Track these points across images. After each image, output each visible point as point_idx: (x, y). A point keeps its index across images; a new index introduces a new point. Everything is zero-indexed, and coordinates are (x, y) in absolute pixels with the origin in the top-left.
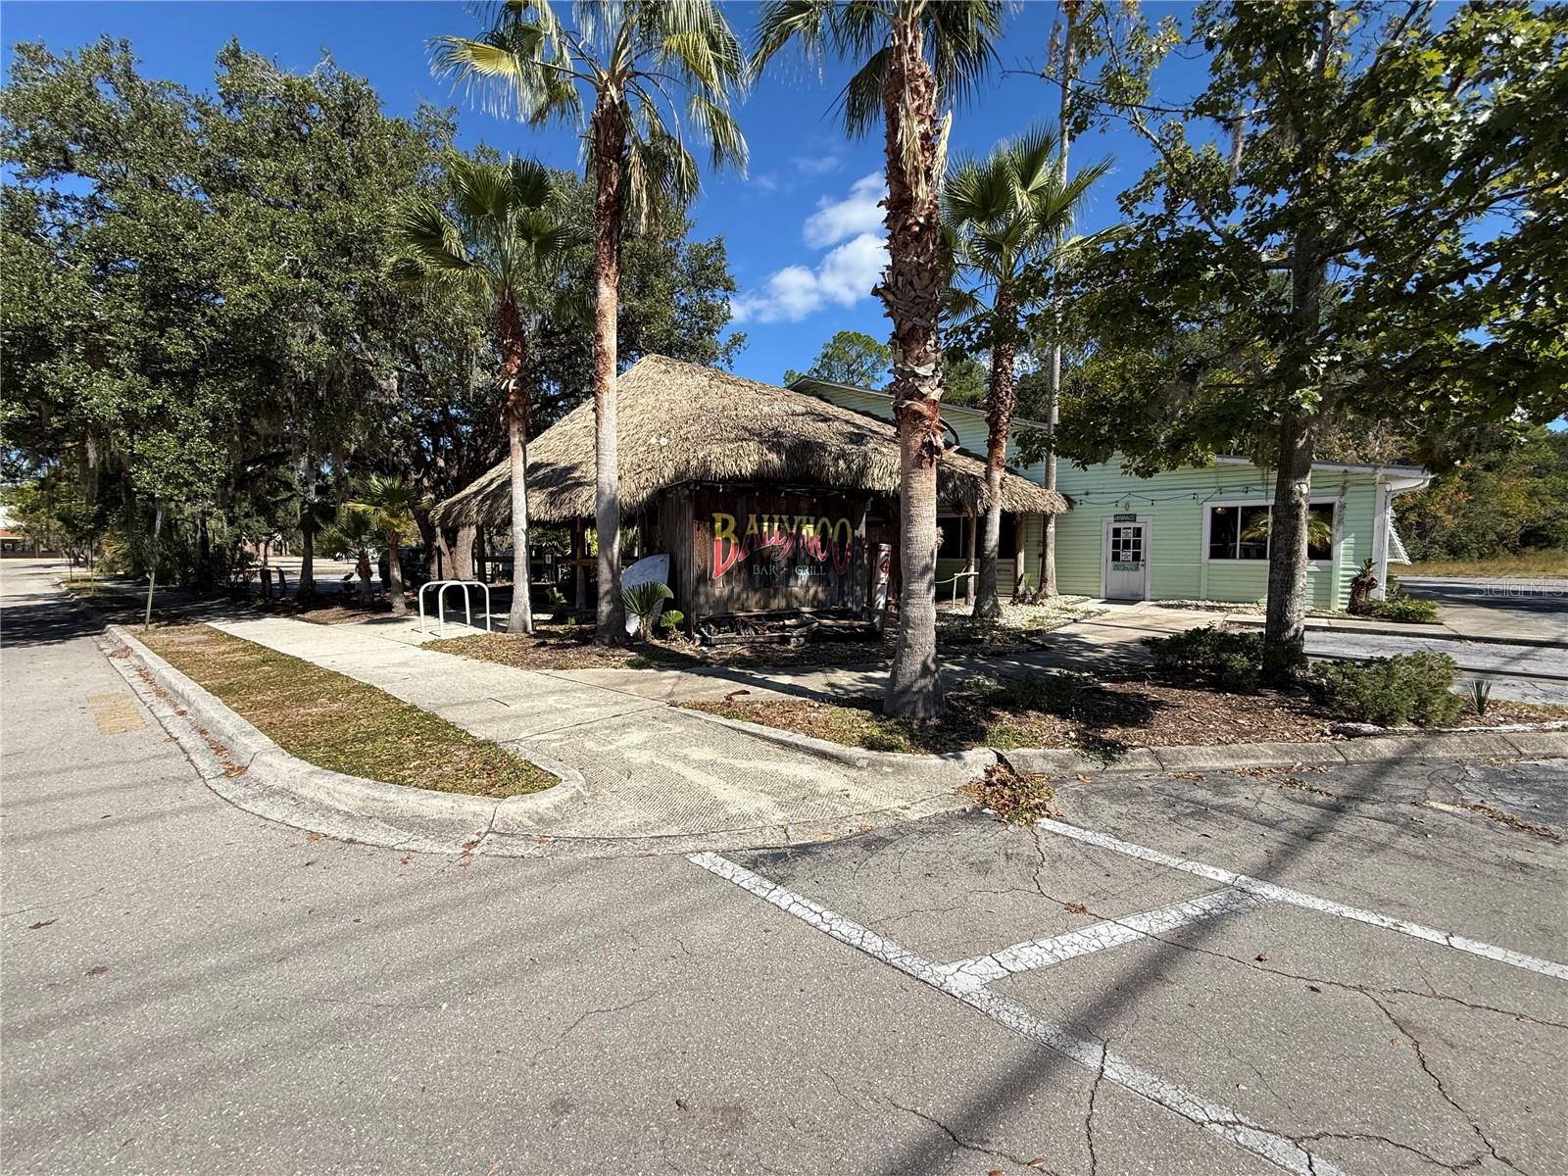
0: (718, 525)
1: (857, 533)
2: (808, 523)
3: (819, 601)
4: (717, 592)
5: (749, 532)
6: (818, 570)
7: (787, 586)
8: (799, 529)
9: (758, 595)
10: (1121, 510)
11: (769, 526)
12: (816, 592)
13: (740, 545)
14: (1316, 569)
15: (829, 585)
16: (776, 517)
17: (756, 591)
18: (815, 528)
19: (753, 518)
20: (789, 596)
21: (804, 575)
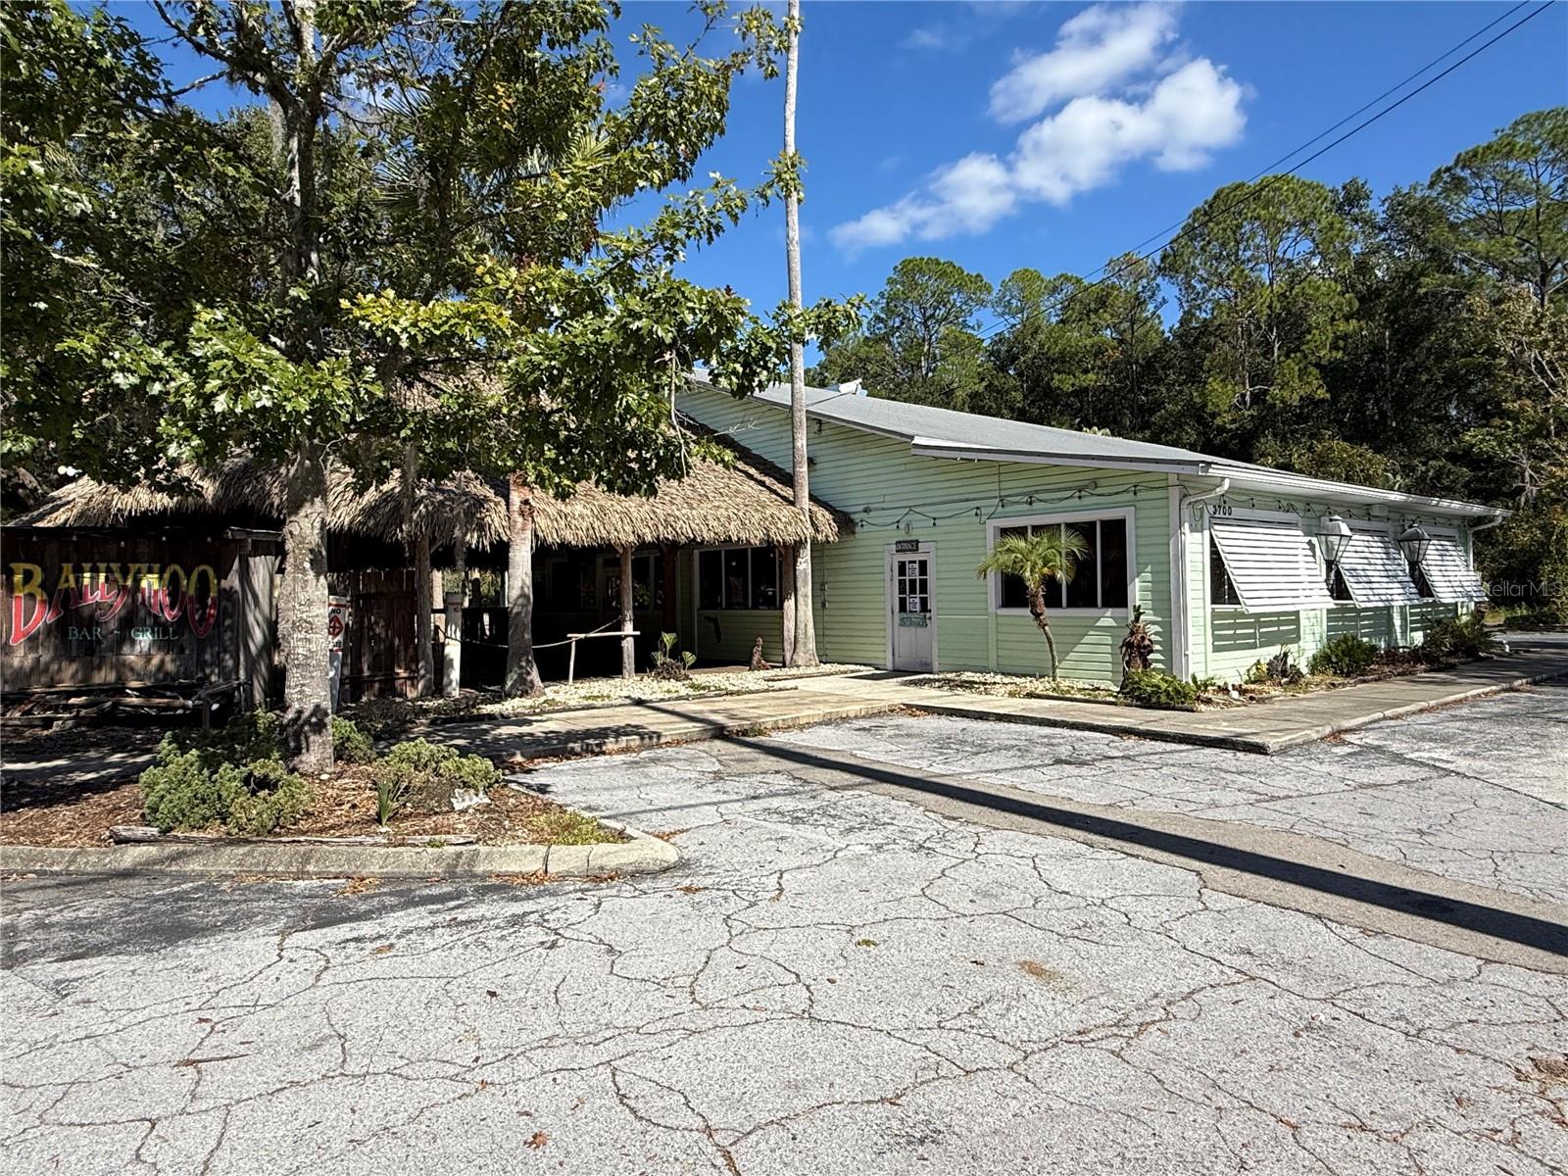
0: (18, 578)
1: (224, 584)
2: (150, 571)
3: (167, 674)
4: (16, 662)
5: (62, 586)
6: (166, 633)
7: (119, 653)
8: (137, 581)
9: (74, 667)
10: (902, 536)
11: (92, 578)
12: (162, 662)
13: (49, 602)
14: (1111, 622)
15: (182, 651)
16: (102, 566)
17: (72, 660)
18: (161, 579)
19: (67, 567)
20: (121, 667)
21: (145, 640)
